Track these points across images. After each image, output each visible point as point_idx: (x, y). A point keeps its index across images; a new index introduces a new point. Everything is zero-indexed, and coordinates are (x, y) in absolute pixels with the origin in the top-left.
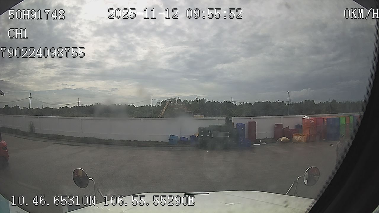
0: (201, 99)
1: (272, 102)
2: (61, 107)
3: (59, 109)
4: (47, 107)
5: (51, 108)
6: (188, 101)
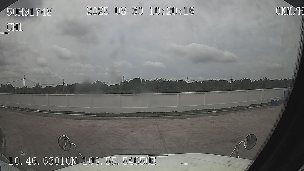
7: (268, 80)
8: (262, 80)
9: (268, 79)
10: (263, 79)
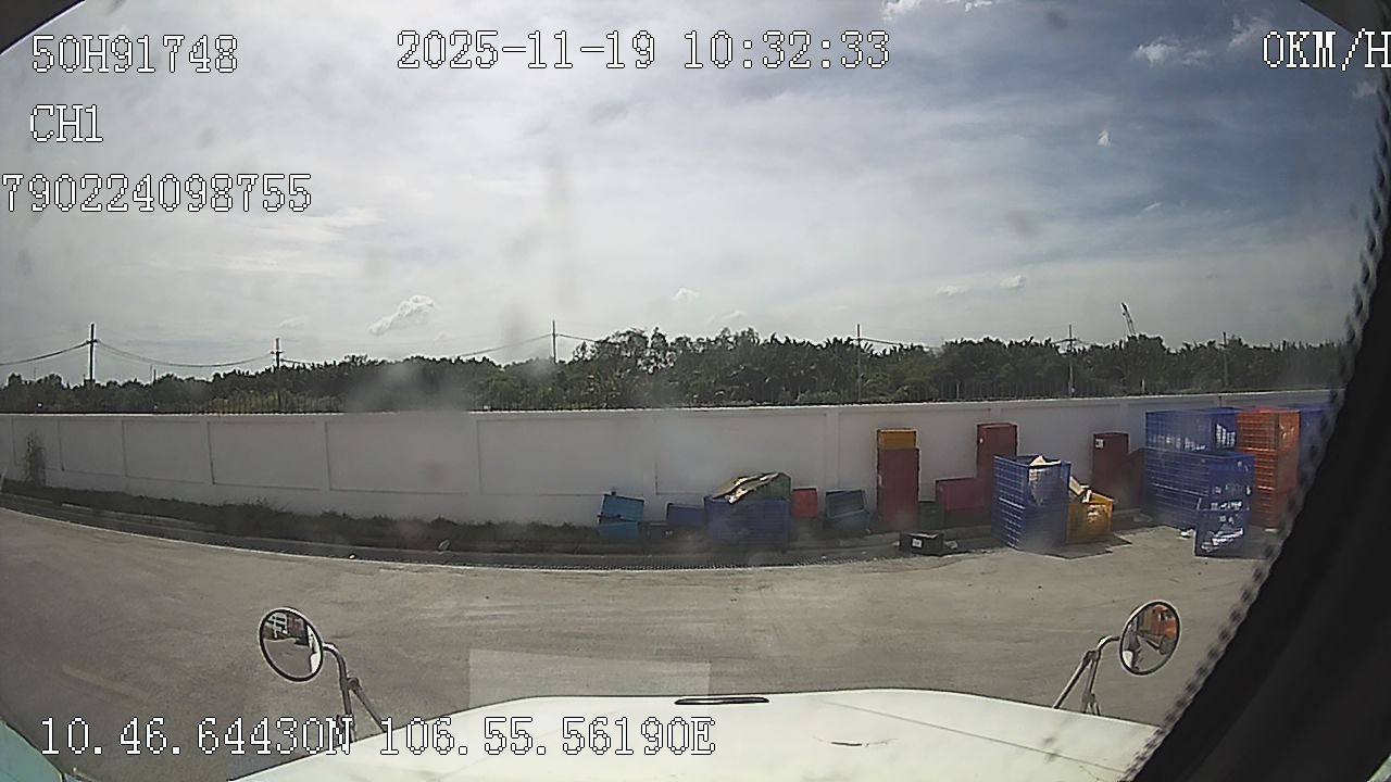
0: (743, 333)
1: (1007, 343)
2: (217, 375)
3: (211, 380)
4: (168, 375)
5: (180, 380)
6: (693, 340)
7: (1246, 345)
8: (1218, 347)
9: (1244, 343)
10: (1219, 343)
